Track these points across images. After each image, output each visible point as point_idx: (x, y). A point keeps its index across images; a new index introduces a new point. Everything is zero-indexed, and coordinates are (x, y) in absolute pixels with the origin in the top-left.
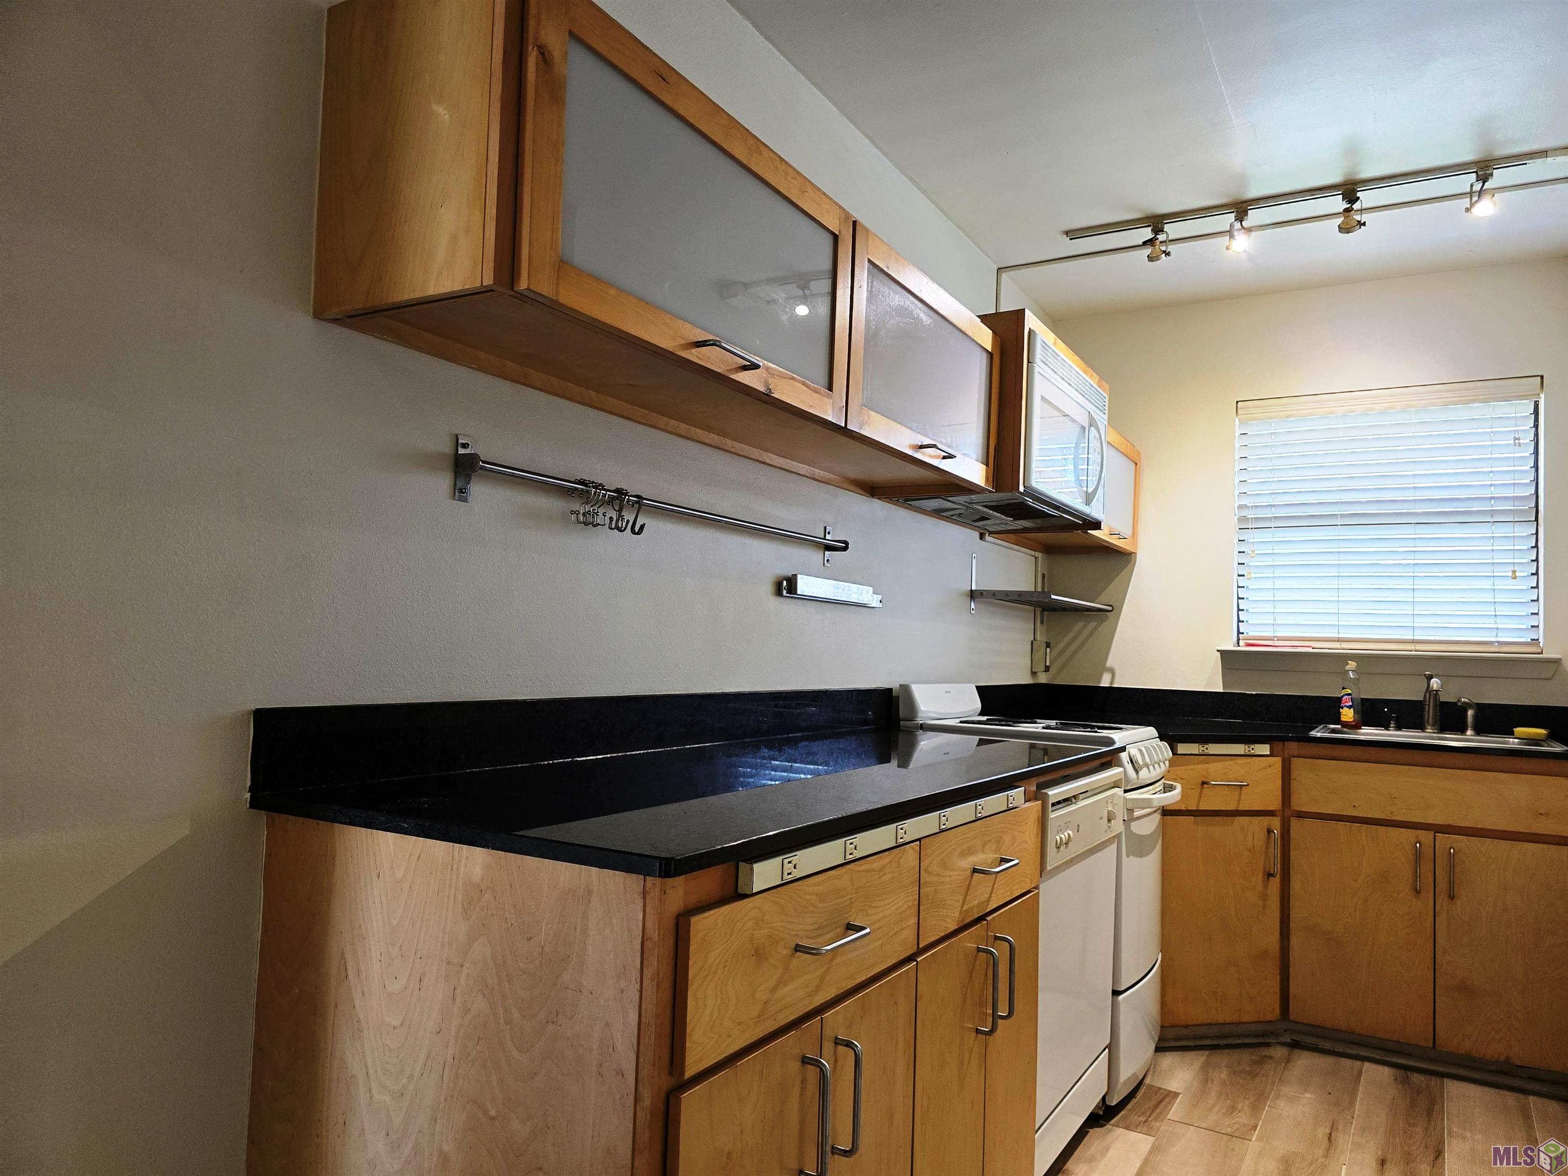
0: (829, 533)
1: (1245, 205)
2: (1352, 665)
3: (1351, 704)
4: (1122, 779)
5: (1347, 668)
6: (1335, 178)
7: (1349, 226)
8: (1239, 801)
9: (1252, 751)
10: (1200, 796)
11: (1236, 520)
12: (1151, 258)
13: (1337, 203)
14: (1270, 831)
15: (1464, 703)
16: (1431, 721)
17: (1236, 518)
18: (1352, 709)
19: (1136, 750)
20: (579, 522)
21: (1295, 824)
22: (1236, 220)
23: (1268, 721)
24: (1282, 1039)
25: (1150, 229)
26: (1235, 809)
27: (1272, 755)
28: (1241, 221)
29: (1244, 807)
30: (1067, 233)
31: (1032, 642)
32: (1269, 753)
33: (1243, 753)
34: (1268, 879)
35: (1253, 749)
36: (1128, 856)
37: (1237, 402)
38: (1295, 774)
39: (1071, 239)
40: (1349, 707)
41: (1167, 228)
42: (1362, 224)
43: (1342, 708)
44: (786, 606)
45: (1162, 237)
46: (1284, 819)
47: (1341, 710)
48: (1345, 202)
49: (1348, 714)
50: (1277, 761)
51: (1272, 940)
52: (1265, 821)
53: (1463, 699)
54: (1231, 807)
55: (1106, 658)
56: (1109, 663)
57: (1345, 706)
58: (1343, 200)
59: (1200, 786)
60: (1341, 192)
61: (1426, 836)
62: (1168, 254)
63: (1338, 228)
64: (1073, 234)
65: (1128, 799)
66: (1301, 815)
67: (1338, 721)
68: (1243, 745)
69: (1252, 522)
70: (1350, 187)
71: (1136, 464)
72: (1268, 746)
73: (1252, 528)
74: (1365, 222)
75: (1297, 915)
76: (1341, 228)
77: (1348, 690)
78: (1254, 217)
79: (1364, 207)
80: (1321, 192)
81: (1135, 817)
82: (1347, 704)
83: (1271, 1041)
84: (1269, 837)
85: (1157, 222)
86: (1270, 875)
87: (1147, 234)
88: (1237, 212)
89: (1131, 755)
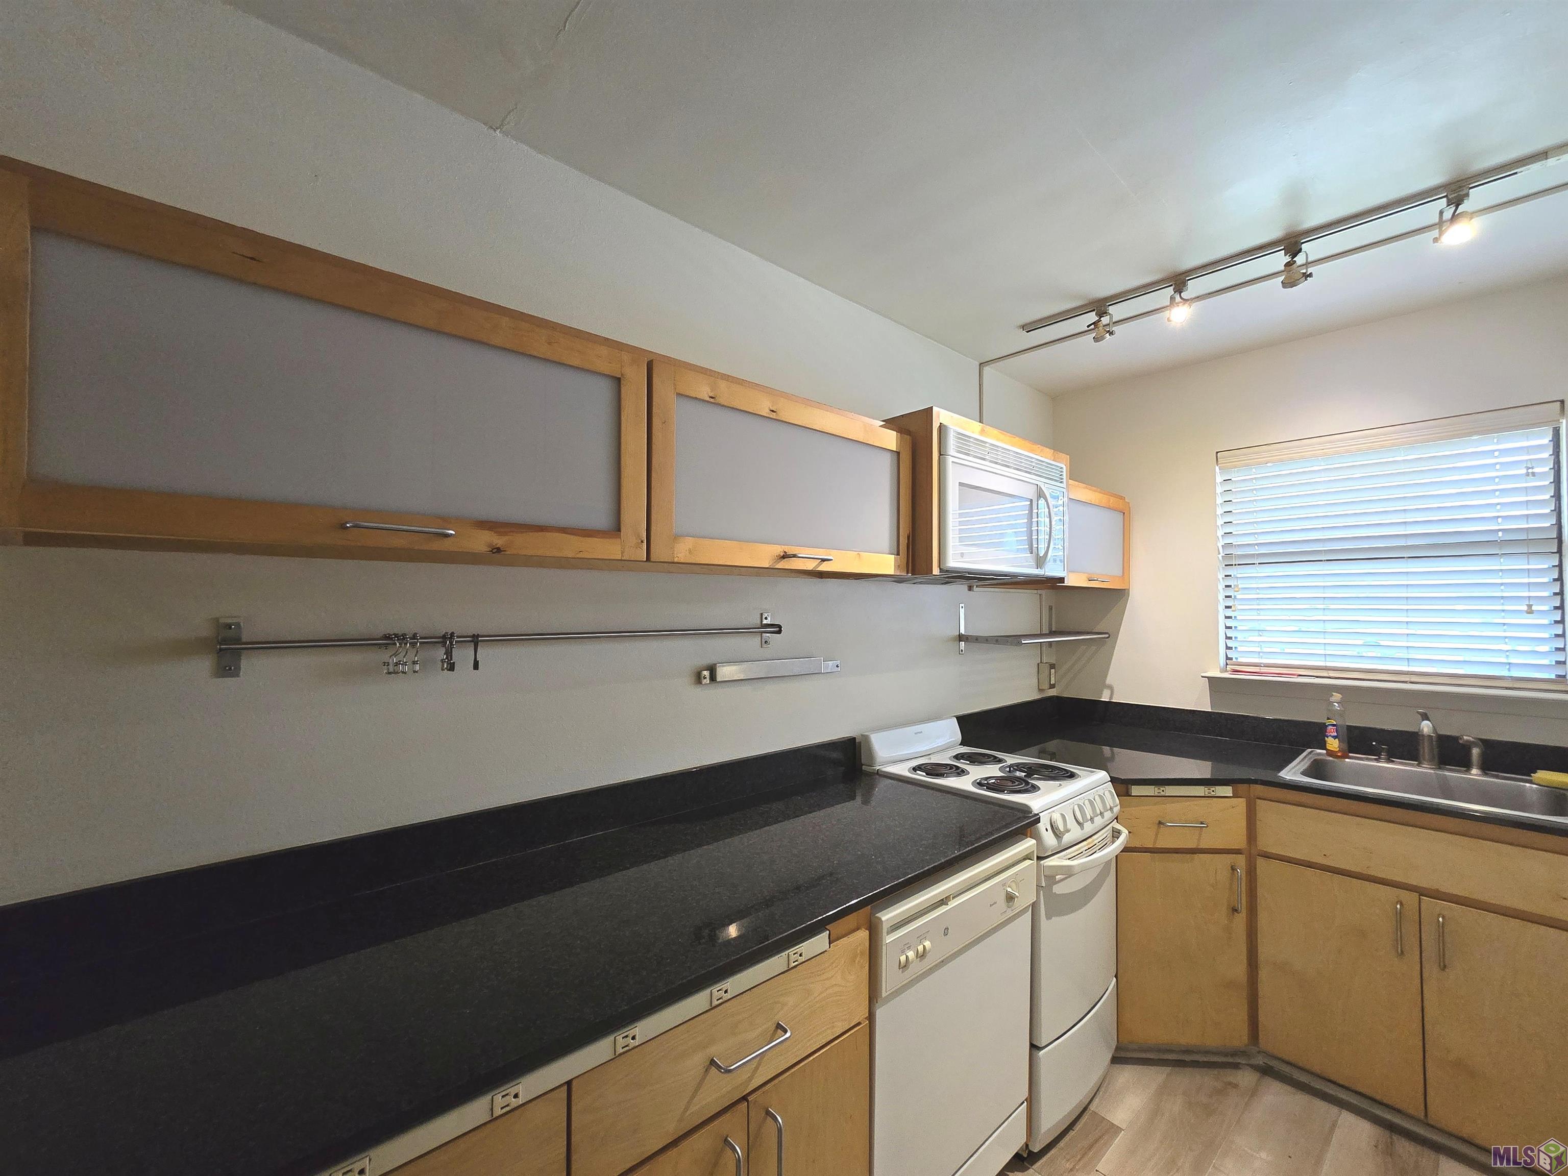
0: (766, 618)
1: (1182, 277)
2: (1337, 696)
3: (1336, 734)
4: (1034, 851)
5: (1332, 699)
6: (1276, 233)
7: (1293, 280)
8: (1199, 840)
9: (1213, 793)
10: (1157, 835)
11: (1221, 558)
12: (1096, 339)
13: (1279, 259)
14: (1233, 869)
15: (1467, 741)
16: (1427, 757)
17: (1220, 556)
18: (1337, 740)
19: (1059, 815)
20: (389, 673)
21: (1261, 863)
22: (1175, 292)
23: (1254, 741)
24: (1254, 1062)
25: (1094, 313)
26: (1195, 847)
27: (1236, 795)
28: (1180, 293)
29: (1203, 845)
30: (1023, 327)
31: (1038, 664)
32: (1232, 795)
33: (1203, 795)
34: (1233, 914)
35: (1213, 791)
36: (1049, 917)
37: (1217, 453)
38: (1260, 815)
39: (1027, 332)
40: (1335, 737)
41: (1111, 310)
42: (1307, 276)
43: (1327, 737)
44: (707, 694)
45: (1105, 320)
46: (1250, 857)
47: (1326, 738)
48: (1288, 256)
49: (1333, 744)
50: (1241, 803)
51: (1240, 971)
52: (1228, 859)
53: (1465, 737)
54: (1192, 845)
55: (1106, 677)
56: (1108, 681)
57: (1330, 736)
58: (1285, 255)
59: (1156, 827)
60: (1283, 247)
61: (1410, 898)
62: (1111, 333)
63: (1281, 284)
64: (1029, 327)
65: (1046, 866)
66: (1267, 856)
67: (1323, 746)
68: (1203, 787)
69: (1235, 560)
70: (1293, 240)
71: (1124, 513)
72: (1231, 787)
73: (1235, 565)
74: (1311, 273)
75: (1265, 951)
76: (1284, 283)
77: (1332, 721)
78: (1194, 287)
79: (1310, 260)
80: (1261, 251)
81: (1057, 880)
82: (1332, 734)
83: (1241, 1062)
84: (1233, 874)
85: (1100, 306)
86: (1235, 910)
87: (1092, 317)
88: (1175, 284)
89: (1052, 821)
